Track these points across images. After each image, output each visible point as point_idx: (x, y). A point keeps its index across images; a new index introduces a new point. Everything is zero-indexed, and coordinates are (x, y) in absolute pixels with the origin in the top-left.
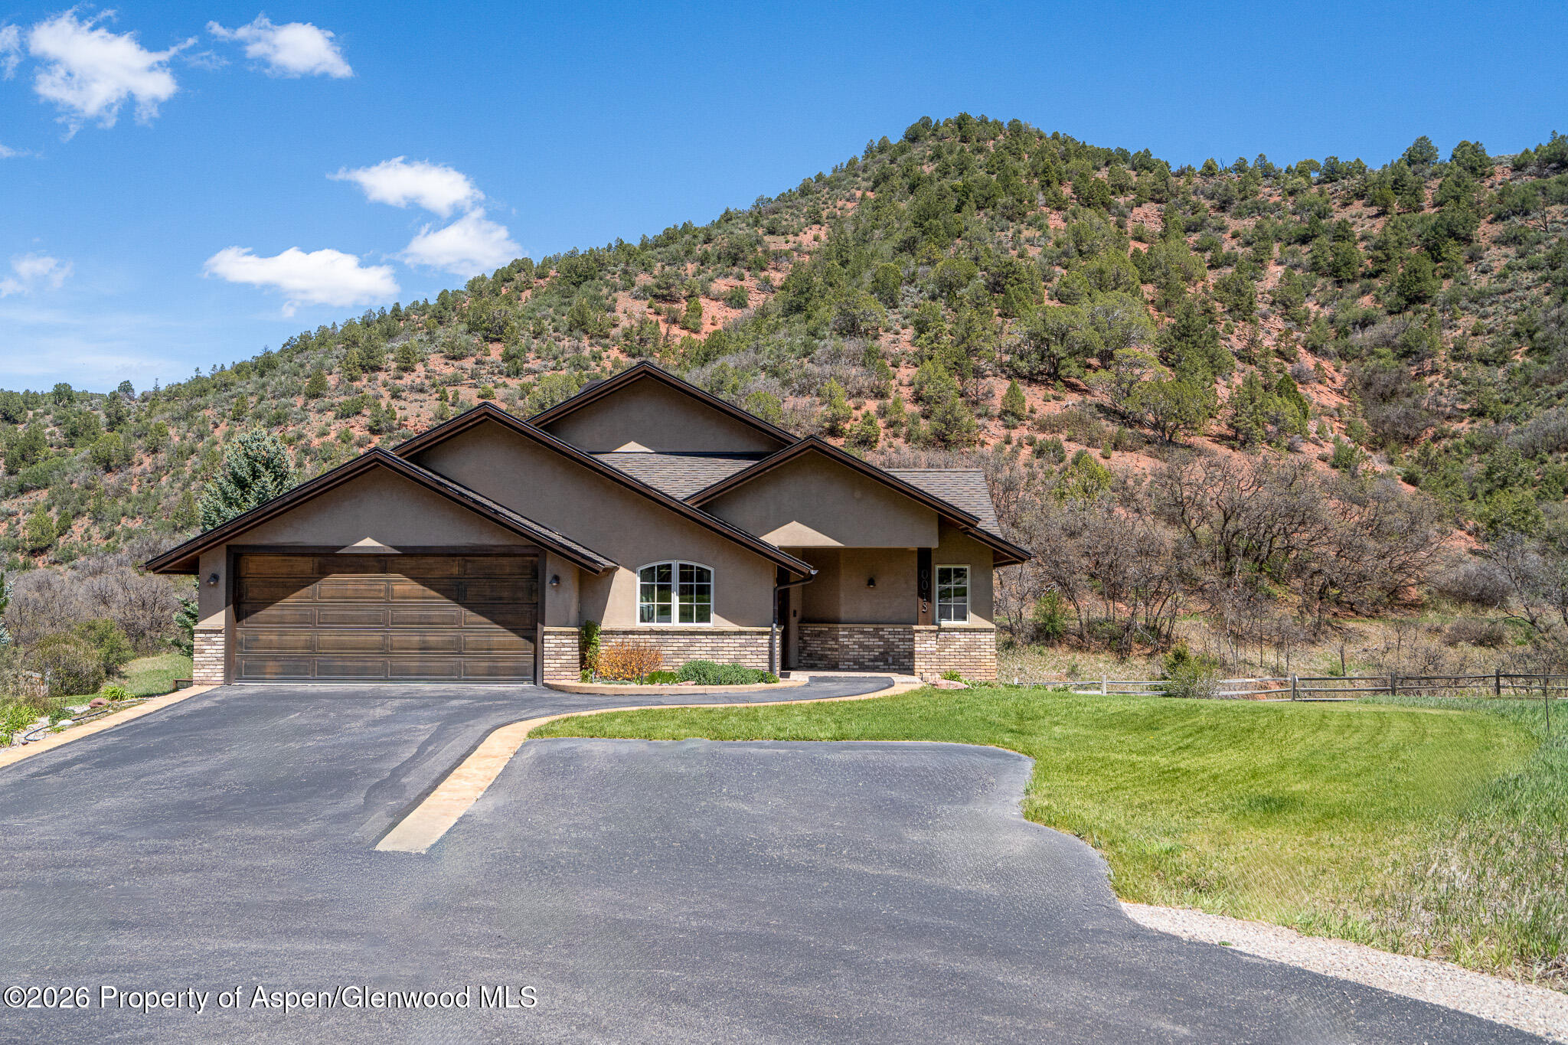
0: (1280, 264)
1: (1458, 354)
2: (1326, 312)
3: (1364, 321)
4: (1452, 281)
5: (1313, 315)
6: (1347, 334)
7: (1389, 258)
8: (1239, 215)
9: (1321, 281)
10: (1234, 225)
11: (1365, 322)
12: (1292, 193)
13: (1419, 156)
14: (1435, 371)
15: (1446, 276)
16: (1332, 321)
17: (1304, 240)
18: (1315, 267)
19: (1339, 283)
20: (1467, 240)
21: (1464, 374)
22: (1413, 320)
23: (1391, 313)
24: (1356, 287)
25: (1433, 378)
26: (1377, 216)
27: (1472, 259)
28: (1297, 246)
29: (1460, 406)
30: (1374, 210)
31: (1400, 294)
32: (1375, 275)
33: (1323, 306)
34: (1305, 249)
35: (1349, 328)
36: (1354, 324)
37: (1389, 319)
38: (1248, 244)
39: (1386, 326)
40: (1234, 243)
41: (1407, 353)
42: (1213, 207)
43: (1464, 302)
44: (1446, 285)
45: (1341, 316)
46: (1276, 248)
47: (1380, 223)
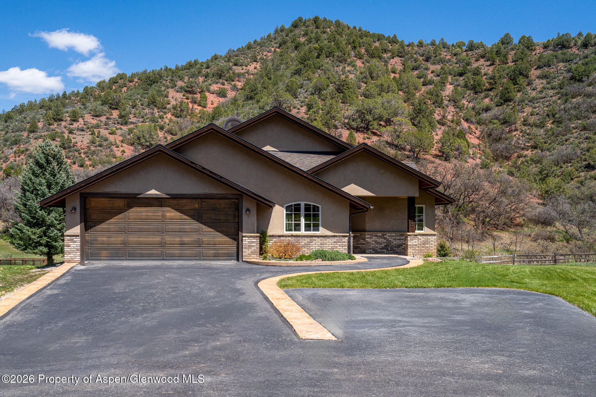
0: (451, 84)
1: (525, 123)
2: (471, 105)
3: (487, 108)
4: (521, 93)
5: (466, 106)
6: (480, 114)
7: (496, 83)
8: (434, 64)
9: (468, 92)
10: (432, 67)
11: (487, 109)
12: (455, 55)
13: (506, 41)
14: (516, 130)
15: (519, 91)
16: (473, 108)
17: (461, 75)
18: (466, 86)
19: (476, 93)
20: (527, 76)
21: (528, 131)
22: (507, 109)
23: (497, 106)
24: (483, 94)
25: (516, 133)
26: (490, 65)
27: (529, 84)
28: (458, 77)
29: (527, 144)
30: (489, 63)
31: (501, 98)
32: (490, 90)
33: (469, 102)
34: (462, 78)
35: (481, 112)
36: (483, 110)
37: (497, 108)
38: (438, 76)
39: (496, 111)
40: (432, 75)
41: (505, 122)
42: (423, 60)
43: (526, 102)
44: (519, 95)
45: (477, 107)
46: (450, 78)
47: (491, 68)
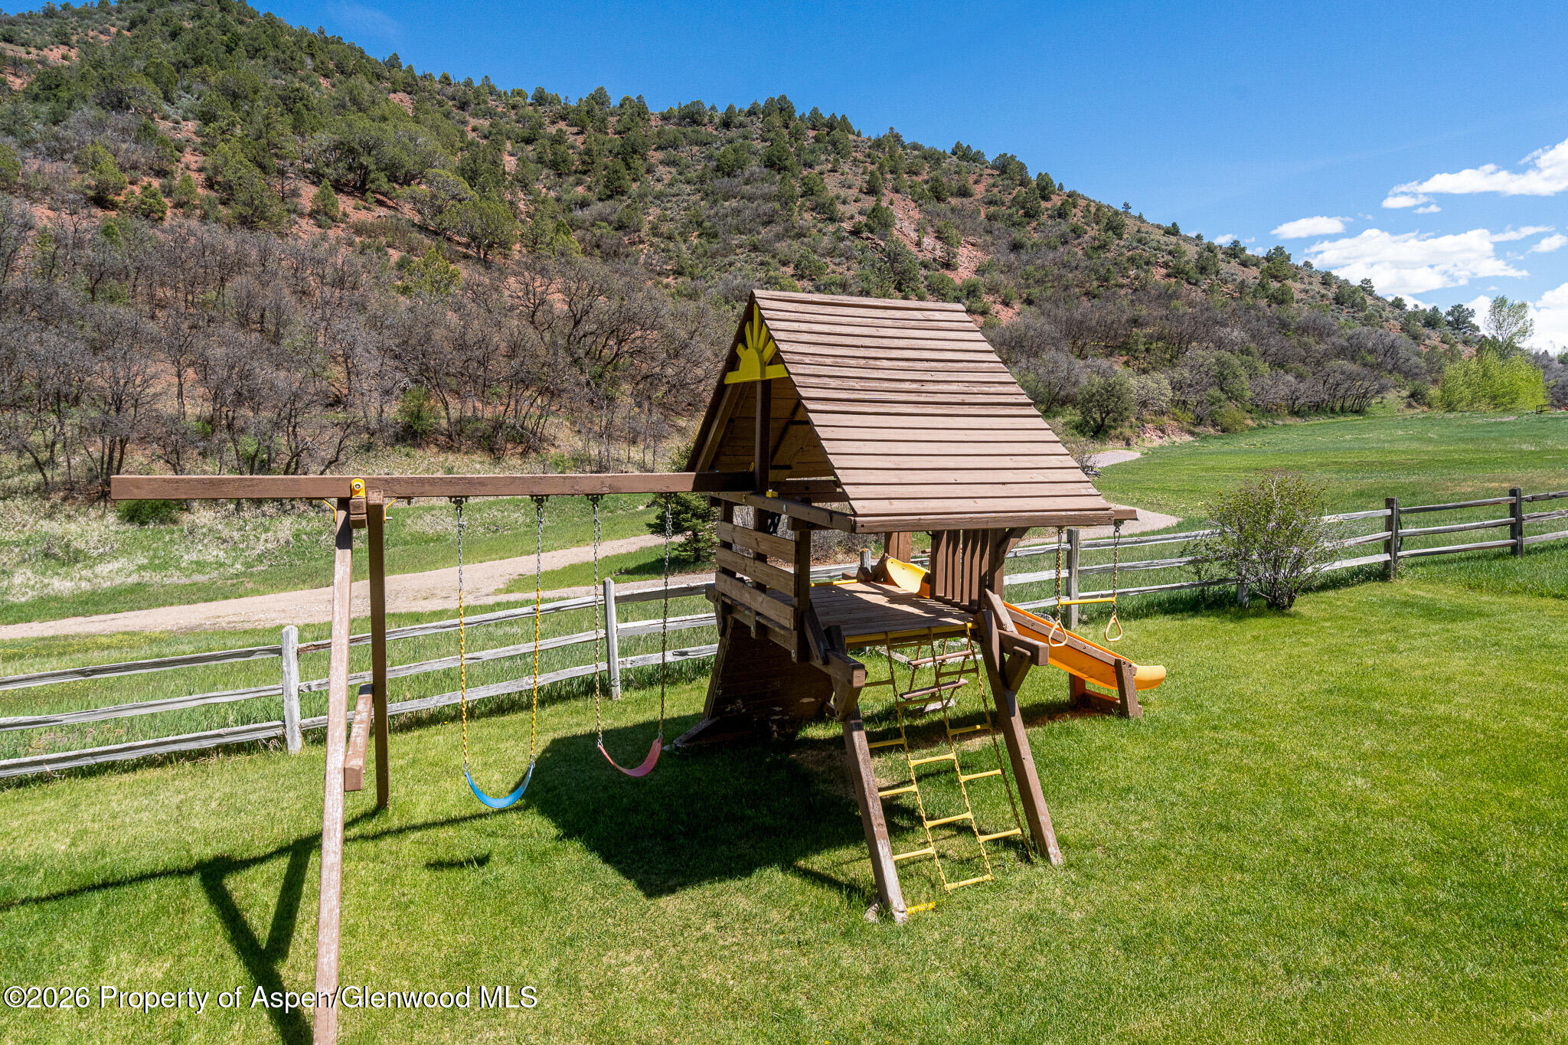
0: (512, 155)
1: (655, 231)
2: (552, 194)
3: (582, 202)
4: (639, 183)
5: (543, 195)
6: (571, 210)
7: (593, 163)
8: (475, 115)
9: (545, 171)
10: (473, 122)
11: (583, 204)
12: (514, 107)
13: (599, 98)
14: (642, 242)
15: (634, 180)
16: (558, 200)
17: (528, 141)
18: (540, 160)
19: (560, 175)
20: (644, 157)
21: (663, 246)
22: (616, 208)
23: (600, 200)
24: (572, 179)
25: (641, 246)
26: (577, 134)
27: (648, 171)
28: (523, 144)
29: (665, 267)
30: (575, 130)
31: (606, 187)
32: (585, 173)
33: (549, 189)
34: (530, 148)
35: (573, 206)
36: (576, 204)
37: (600, 204)
38: (486, 137)
39: (598, 207)
40: (474, 134)
41: (621, 227)
42: (454, 106)
43: (651, 199)
44: (635, 186)
45: (565, 197)
46: (508, 145)
47: (580, 138)
